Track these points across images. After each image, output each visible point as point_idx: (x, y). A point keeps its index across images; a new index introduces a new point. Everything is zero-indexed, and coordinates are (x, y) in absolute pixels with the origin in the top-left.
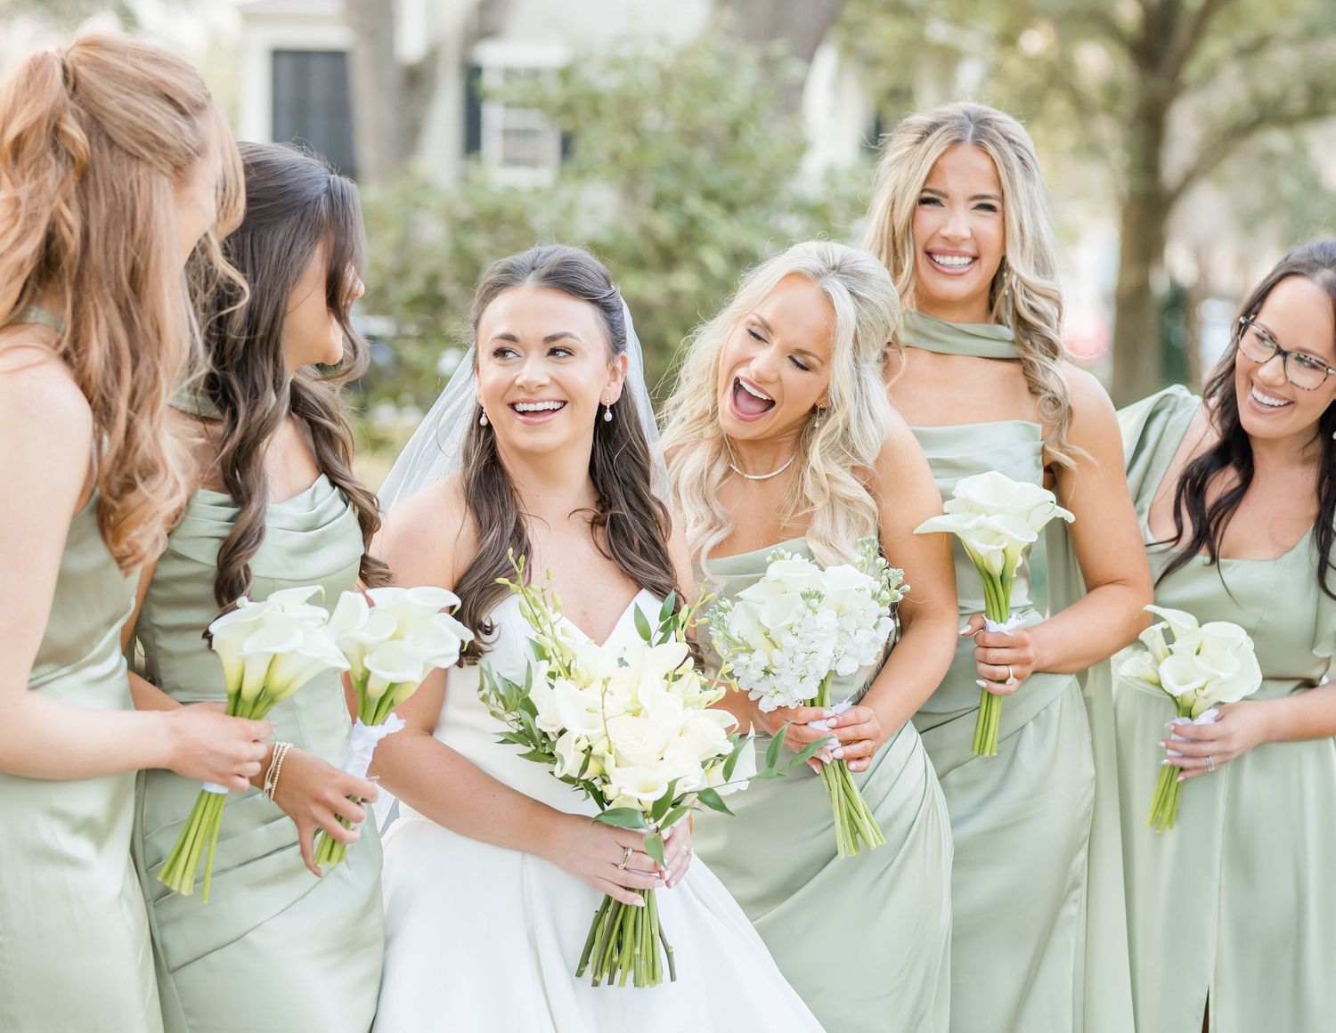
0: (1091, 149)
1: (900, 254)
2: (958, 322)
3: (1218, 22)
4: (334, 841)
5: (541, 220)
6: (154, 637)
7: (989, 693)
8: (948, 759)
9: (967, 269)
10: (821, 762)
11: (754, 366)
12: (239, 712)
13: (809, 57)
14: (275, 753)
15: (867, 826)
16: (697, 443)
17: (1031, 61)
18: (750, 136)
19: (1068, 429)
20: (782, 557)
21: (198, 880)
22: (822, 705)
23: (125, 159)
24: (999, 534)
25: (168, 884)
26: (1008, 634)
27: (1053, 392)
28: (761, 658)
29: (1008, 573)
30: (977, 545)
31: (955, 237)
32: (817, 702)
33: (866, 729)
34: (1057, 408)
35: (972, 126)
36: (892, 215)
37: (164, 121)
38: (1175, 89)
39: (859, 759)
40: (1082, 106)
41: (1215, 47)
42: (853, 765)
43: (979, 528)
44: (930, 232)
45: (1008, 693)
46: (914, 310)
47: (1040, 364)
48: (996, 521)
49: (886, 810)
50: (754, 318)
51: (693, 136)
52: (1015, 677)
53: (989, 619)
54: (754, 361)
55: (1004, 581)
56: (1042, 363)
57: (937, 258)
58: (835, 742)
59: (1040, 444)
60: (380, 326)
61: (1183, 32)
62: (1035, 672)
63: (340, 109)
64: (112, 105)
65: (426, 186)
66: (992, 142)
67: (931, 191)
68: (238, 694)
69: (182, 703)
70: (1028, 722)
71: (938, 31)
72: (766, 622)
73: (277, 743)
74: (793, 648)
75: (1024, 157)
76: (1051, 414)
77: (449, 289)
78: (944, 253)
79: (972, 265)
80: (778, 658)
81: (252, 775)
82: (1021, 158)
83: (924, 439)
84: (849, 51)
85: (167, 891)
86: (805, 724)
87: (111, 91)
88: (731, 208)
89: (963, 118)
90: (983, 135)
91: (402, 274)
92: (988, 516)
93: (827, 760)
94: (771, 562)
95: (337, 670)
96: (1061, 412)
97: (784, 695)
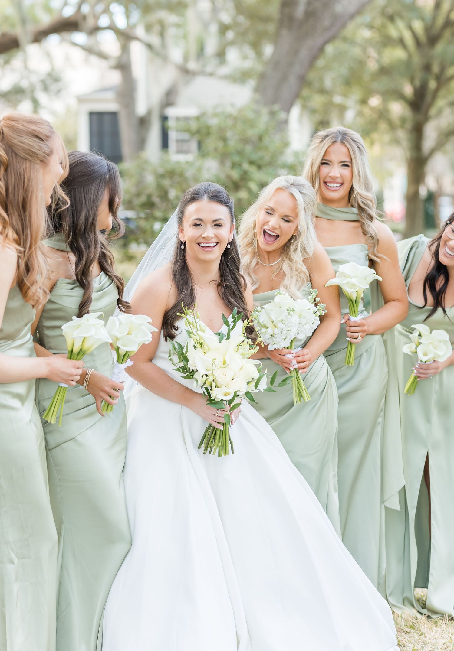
0: (396, 141)
1: (314, 183)
2: (337, 207)
3: (442, 92)
4: (108, 404)
5: (189, 173)
6: (43, 330)
7: (351, 343)
8: (335, 367)
9: (339, 188)
10: (289, 369)
11: (270, 224)
12: (72, 358)
13: (288, 111)
14: (87, 373)
15: (304, 394)
16: (246, 254)
17: (372, 109)
18: (266, 140)
19: (377, 247)
20: (281, 294)
21: (58, 418)
22: (291, 349)
23: (21, 160)
24: (355, 285)
25: (46, 420)
26: (358, 321)
27: (371, 234)
28: (270, 331)
29: (358, 299)
30: (347, 289)
31: (334, 176)
32: (289, 348)
33: (306, 357)
34: (373, 240)
35: (340, 136)
36: (312, 169)
37: (35, 144)
38: (426, 118)
39: (303, 368)
40: (392, 126)
41: (441, 103)
42: (301, 371)
43: (348, 283)
44: (325, 175)
45: (358, 343)
46: (321, 203)
47: (366, 224)
48: (354, 281)
49: (312, 388)
50: (267, 207)
51: (245, 141)
52: (360, 337)
53: (351, 316)
54: (270, 222)
55: (356, 302)
56: (367, 223)
57: (328, 184)
58: (295, 362)
59: (367, 252)
60: (130, 214)
61: (429, 98)
62: (366, 335)
63: (115, 134)
64: (15, 141)
65: (146, 162)
66: (347, 141)
67: (325, 160)
68: (72, 351)
69: (53, 354)
70: (364, 353)
71: (338, 99)
72: (273, 318)
73: (88, 369)
74: (282, 328)
75: (360, 147)
76: (370, 242)
77: (156, 200)
78: (330, 182)
79: (340, 187)
80: (276, 331)
81: (77, 380)
82: (359, 147)
83: (328, 252)
84: (304, 107)
85: (47, 422)
86: (284, 355)
87: (14, 136)
88: (259, 167)
89: (337, 133)
90: (344, 139)
91: (138, 195)
92: (351, 279)
93: (292, 369)
94: (276, 295)
95: (107, 343)
96: (374, 241)
97: (277, 345)
